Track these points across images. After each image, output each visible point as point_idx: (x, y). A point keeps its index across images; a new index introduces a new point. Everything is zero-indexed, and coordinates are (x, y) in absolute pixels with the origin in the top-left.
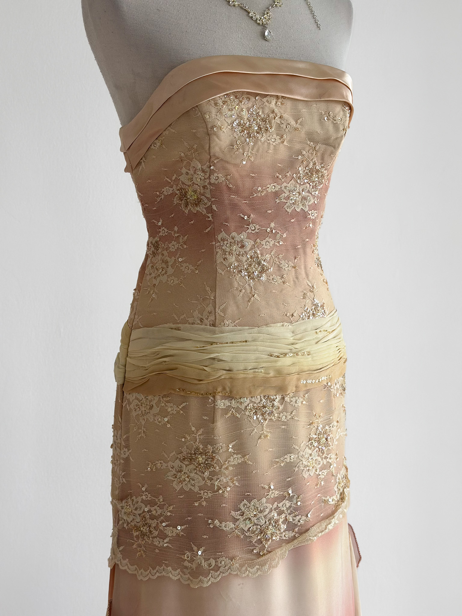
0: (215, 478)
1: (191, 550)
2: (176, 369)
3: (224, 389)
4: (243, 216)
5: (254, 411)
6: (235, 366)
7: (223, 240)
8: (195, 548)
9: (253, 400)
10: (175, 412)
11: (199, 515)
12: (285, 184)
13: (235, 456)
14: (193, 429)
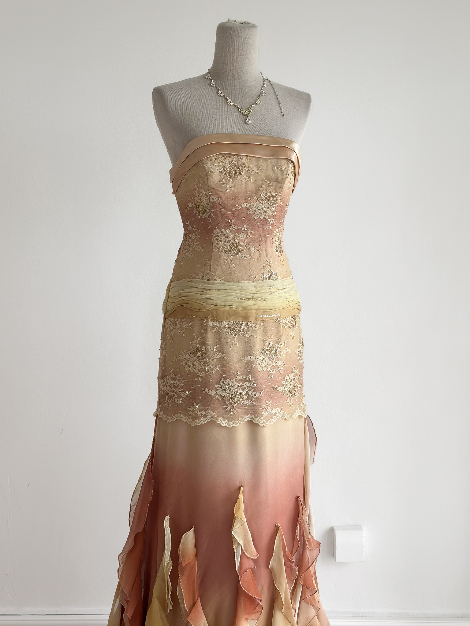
0: (206, 365)
1: (193, 405)
2: (188, 303)
3: (213, 315)
4: (228, 220)
5: (229, 329)
6: (219, 303)
7: (217, 233)
8: (195, 404)
9: (229, 323)
10: (187, 327)
11: (198, 385)
12: (253, 203)
13: (218, 354)
14: (196, 337)
